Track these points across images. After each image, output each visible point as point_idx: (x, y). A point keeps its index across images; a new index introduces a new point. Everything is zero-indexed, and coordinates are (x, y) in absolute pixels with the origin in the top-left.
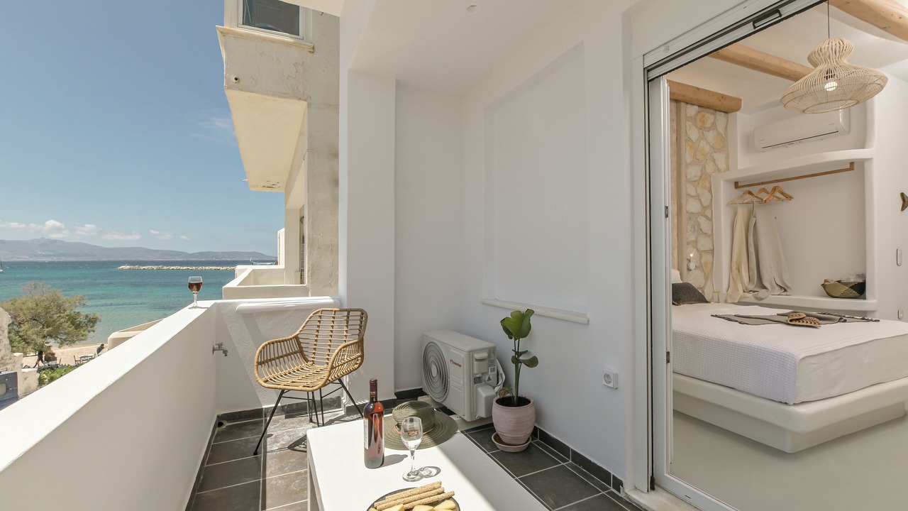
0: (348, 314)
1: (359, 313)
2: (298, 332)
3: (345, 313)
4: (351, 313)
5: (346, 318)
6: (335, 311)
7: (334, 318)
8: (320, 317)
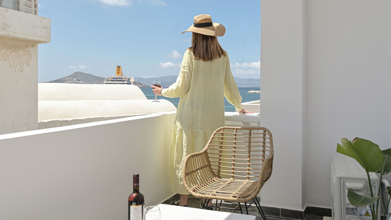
0: (250, 132)
1: (262, 131)
2: (206, 148)
3: (248, 131)
4: (253, 131)
5: (248, 136)
6: (237, 129)
7: (236, 135)
8: (223, 134)
